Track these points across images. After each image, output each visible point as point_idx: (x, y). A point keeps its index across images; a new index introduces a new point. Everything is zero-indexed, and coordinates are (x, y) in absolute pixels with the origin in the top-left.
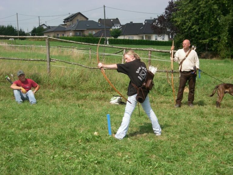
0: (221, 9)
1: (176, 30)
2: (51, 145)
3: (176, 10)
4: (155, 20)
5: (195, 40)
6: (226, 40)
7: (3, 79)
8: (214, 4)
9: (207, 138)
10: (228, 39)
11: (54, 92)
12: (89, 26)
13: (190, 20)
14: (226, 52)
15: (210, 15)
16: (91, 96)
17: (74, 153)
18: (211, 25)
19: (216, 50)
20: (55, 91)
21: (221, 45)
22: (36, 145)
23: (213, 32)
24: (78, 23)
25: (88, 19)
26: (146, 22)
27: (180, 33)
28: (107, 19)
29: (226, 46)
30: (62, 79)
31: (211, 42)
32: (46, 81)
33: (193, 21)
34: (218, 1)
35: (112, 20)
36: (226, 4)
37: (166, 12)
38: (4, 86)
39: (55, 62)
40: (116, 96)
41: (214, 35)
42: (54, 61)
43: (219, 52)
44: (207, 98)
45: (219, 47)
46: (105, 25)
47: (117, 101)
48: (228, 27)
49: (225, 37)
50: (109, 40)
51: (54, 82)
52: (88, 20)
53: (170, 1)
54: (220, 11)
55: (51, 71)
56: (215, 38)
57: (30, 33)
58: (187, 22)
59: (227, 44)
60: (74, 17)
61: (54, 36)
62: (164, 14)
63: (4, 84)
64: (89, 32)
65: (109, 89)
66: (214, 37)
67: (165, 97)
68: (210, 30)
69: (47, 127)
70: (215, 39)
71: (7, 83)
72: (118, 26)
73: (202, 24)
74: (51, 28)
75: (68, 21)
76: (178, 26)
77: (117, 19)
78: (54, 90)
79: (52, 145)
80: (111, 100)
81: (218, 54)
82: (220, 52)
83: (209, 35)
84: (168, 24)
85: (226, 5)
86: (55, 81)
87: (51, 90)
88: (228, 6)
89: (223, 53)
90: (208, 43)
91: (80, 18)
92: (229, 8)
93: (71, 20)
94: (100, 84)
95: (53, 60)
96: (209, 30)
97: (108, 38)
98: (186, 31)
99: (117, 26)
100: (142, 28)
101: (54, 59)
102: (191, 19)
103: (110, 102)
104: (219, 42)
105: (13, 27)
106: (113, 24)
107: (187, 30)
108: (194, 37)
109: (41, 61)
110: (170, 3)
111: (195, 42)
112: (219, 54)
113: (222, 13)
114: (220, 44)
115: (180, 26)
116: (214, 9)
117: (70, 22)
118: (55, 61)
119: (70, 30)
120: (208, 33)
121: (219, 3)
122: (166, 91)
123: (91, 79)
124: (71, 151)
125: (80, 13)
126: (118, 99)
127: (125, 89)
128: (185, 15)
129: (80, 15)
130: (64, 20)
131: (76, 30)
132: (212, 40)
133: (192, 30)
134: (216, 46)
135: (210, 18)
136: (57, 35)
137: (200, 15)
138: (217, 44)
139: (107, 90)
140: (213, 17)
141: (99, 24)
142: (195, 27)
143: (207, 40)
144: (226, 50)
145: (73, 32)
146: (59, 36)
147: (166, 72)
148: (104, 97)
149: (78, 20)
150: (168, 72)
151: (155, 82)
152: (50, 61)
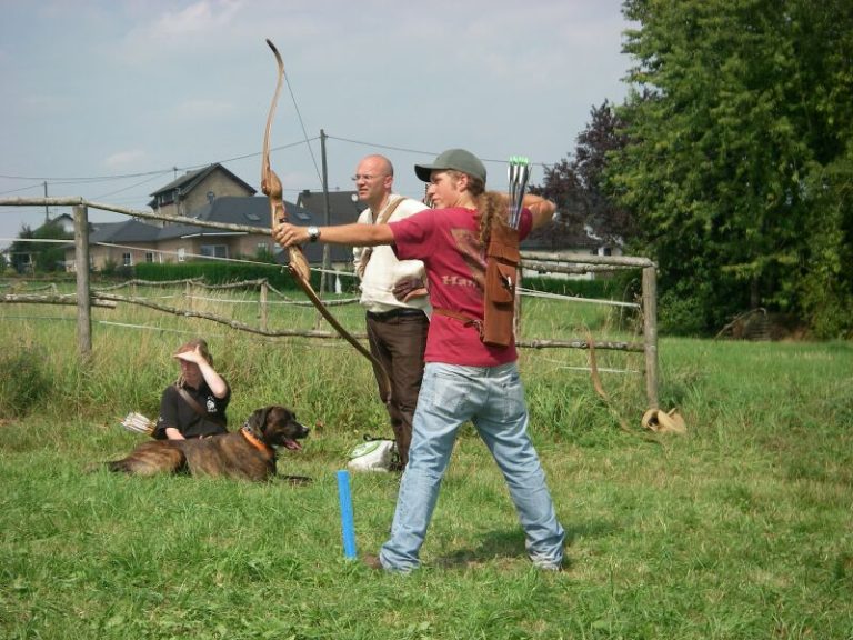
0: (808, 137)
1: (626, 224)
2: (91, 588)
3: (623, 144)
5: (704, 266)
6: (835, 262)
8: (776, 114)
9: (768, 577)
10: (844, 259)
11: (106, 431)
12: (257, 218)
13: (680, 184)
14: (838, 312)
15: (764, 159)
17: (191, 613)
18: (770, 201)
19: (793, 307)
21: (813, 282)
22: (23, 591)
23: (777, 230)
24: (210, 208)
25: (255, 191)
27: (641, 236)
28: (334, 191)
29: (835, 291)
31: (771, 274)
32: (75, 387)
33: (692, 186)
34: (795, 103)
36: (828, 115)
37: (582, 154)
39: (113, 307)
40: (374, 439)
41: (785, 244)
42: (107, 302)
43: (806, 316)
44: (762, 455)
45: (808, 293)
46: (326, 216)
47: (378, 460)
48: (841, 211)
49: (829, 251)
50: (343, 279)
51: (108, 389)
52: (256, 195)
53: (598, 107)
54: (802, 146)
56: (787, 254)
58: (669, 190)
59: (841, 281)
60: (196, 181)
61: (111, 261)
62: (573, 159)
64: (259, 245)
65: (345, 418)
66: (784, 251)
67: (583, 450)
68: (765, 225)
69: (76, 534)
70: (789, 258)
73: (729, 199)
74: (96, 228)
75: (172, 202)
76: (632, 209)
79: (97, 587)
80: (354, 454)
81: (804, 324)
82: (812, 313)
83: (764, 245)
84: (589, 202)
85: (831, 121)
86: (113, 387)
87: (94, 425)
88: (837, 126)
89: (822, 321)
90: (760, 278)
91: (219, 188)
92: (840, 134)
93: (182, 198)
94: (304, 398)
95: (102, 298)
96: (760, 222)
97: (338, 270)
98: (664, 226)
101: (108, 295)
102: (684, 178)
103: (351, 464)
104: (804, 272)
107: (670, 221)
108: (699, 252)
110: (596, 115)
111: (706, 274)
112: (807, 325)
113: (812, 152)
114: (809, 280)
115: (639, 208)
116: (780, 135)
117: (178, 205)
118: (113, 303)
119: (177, 238)
120: (759, 236)
121: (801, 111)
122: (589, 428)
123: (265, 378)
124: (183, 607)
125: (218, 170)
126: (385, 452)
128: (662, 161)
129: (219, 174)
130: (153, 198)
131: (202, 236)
132: (775, 263)
133: (688, 223)
134: (793, 291)
135: (764, 172)
136: (121, 259)
137: (721, 162)
138: (796, 279)
139: (337, 424)
140: (776, 169)
141: (302, 211)
142: (698, 209)
143: (754, 265)
144: (836, 304)
145: (191, 243)
146: (131, 264)
147: (588, 347)
148: (323, 452)
149: (210, 197)
150: (596, 348)
151: (539, 387)
152: (91, 304)
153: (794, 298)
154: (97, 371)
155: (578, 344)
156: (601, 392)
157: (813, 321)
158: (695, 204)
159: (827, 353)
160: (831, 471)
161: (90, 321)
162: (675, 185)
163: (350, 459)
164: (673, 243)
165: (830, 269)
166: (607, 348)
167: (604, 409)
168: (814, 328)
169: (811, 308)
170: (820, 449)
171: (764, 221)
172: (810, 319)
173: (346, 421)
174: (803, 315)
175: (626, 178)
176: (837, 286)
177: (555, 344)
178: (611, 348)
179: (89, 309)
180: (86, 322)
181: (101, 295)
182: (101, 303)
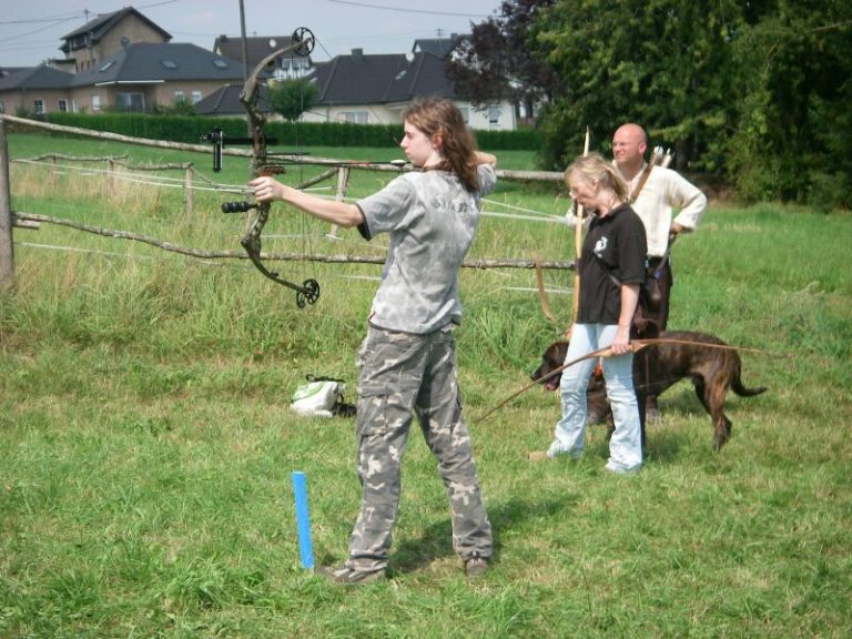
1: (549, 82)
3: (549, 1)
4: (455, 40)
6: (761, 123)
9: (748, 574)
10: (770, 119)
11: (32, 363)
12: (173, 66)
13: (606, 42)
14: (763, 173)
15: (692, 16)
16: (206, 381)
18: (697, 59)
19: (719, 169)
20: (40, 358)
21: (739, 143)
23: (704, 90)
24: (124, 54)
25: (170, 37)
26: (418, 49)
27: (565, 95)
28: (254, 36)
29: (760, 151)
31: (698, 134)
33: (618, 44)
35: (273, 44)
37: (507, 8)
39: (36, 228)
40: (317, 380)
41: (710, 105)
42: (29, 223)
43: (732, 177)
45: (733, 154)
46: (245, 64)
47: (322, 403)
48: (769, 71)
49: (756, 111)
51: (33, 317)
55: (18, 269)
56: (714, 115)
58: (595, 49)
59: (766, 141)
60: (108, 26)
61: (22, 108)
62: (499, 14)
64: (177, 93)
65: (284, 346)
66: (711, 112)
68: (691, 84)
70: (715, 120)
72: (300, 66)
73: (657, 57)
75: (84, 47)
76: (557, 66)
78: (33, 355)
80: (296, 396)
81: (728, 184)
82: (738, 175)
83: (690, 106)
84: (515, 60)
86: (39, 315)
87: (21, 357)
89: (748, 182)
90: (688, 139)
91: (132, 33)
93: (95, 42)
94: (241, 326)
95: (24, 219)
96: (687, 82)
98: (587, 85)
99: (296, 69)
100: (403, 77)
101: (31, 216)
102: (610, 36)
103: (293, 406)
104: (730, 133)
106: (280, 60)
107: (595, 80)
112: (732, 185)
113: (740, 8)
114: (735, 142)
115: (564, 66)
117: (91, 49)
118: (37, 224)
119: (91, 86)
120: (685, 97)
123: (200, 303)
125: (131, 13)
126: (329, 392)
128: (590, 18)
129: (132, 17)
130: (64, 42)
131: (117, 84)
132: (701, 125)
133: (615, 84)
134: (719, 152)
135: (692, 30)
136: (33, 106)
137: (649, 20)
138: (722, 140)
139: (275, 352)
140: (705, 26)
141: (219, 58)
142: (625, 70)
143: (681, 128)
144: (760, 166)
145: (106, 91)
146: (44, 112)
147: (534, 267)
148: (262, 385)
149: (124, 43)
150: (542, 268)
151: (484, 310)
152: (13, 224)
153: (720, 160)
154: (20, 299)
155: (525, 264)
156: (548, 314)
157: (738, 182)
158: (621, 66)
159: (756, 224)
160: (783, 396)
161: (12, 243)
162: (601, 44)
163: (292, 402)
164: (600, 103)
165: (757, 130)
166: (554, 267)
167: (552, 332)
168: (739, 189)
169: (737, 169)
170: (771, 372)
171: (691, 80)
172: (735, 180)
173: (286, 350)
174: (729, 176)
175: (551, 35)
176: (762, 148)
177: (501, 264)
178: (557, 268)
179: (11, 230)
180: (9, 243)
181: (23, 214)
182: (24, 224)
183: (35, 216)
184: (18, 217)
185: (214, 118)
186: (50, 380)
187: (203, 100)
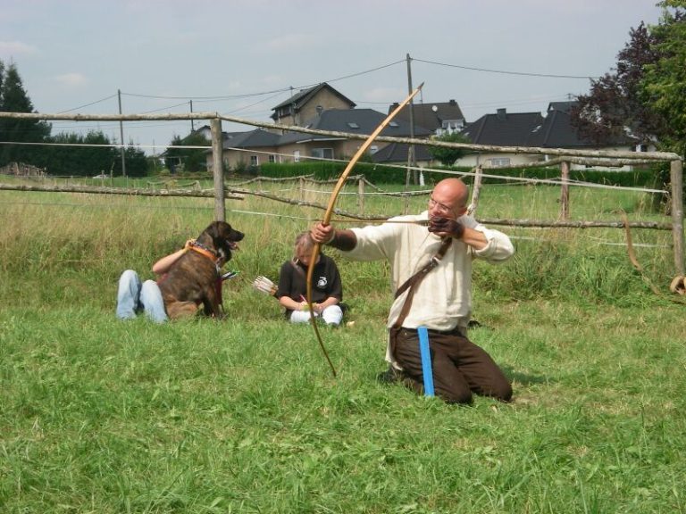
1: (659, 125)
2: (228, 417)
3: (657, 59)
4: (583, 101)
7: (72, 258)
11: (238, 296)
12: (357, 126)
16: (366, 309)
17: (304, 438)
20: (244, 292)
22: (177, 418)
24: (319, 118)
25: (355, 105)
26: (552, 109)
27: (672, 135)
28: (419, 103)
30: (266, 253)
35: (435, 109)
37: (622, 68)
38: (73, 280)
39: (242, 199)
42: (237, 195)
46: (411, 123)
50: (426, 174)
52: (356, 108)
53: (636, 29)
57: (161, 156)
60: (307, 99)
61: (241, 162)
62: (615, 73)
63: (73, 271)
67: (621, 310)
69: (216, 376)
71: (83, 270)
72: (456, 126)
74: (230, 137)
75: (289, 115)
76: (665, 112)
77: (453, 103)
78: (239, 291)
79: (232, 417)
84: (628, 107)
86: (243, 262)
87: (229, 292)
91: (325, 103)
93: (297, 111)
95: (233, 192)
97: (422, 167)
99: (453, 128)
100: (539, 130)
101: (238, 189)
105: (105, 136)
106: (440, 122)
109: (197, 196)
110: (634, 35)
115: (671, 112)
117: (294, 116)
118: (242, 196)
119: (293, 143)
122: (625, 292)
124: (298, 433)
125: (325, 88)
127: (480, 287)
129: (326, 91)
130: (274, 111)
131: (313, 141)
145: (305, 147)
146: (258, 164)
147: (624, 226)
149: (319, 109)
150: (631, 227)
151: (583, 259)
152: (225, 196)
155: (616, 224)
156: (635, 263)
161: (225, 210)
166: (640, 227)
167: (638, 277)
175: (659, 86)
177: (597, 224)
178: (643, 227)
179: (224, 201)
180: (222, 210)
181: (233, 189)
182: (233, 196)
183: (241, 190)
184: (230, 191)
185: (388, 165)
186: (251, 307)
187: (379, 151)
